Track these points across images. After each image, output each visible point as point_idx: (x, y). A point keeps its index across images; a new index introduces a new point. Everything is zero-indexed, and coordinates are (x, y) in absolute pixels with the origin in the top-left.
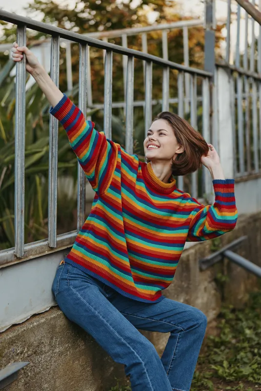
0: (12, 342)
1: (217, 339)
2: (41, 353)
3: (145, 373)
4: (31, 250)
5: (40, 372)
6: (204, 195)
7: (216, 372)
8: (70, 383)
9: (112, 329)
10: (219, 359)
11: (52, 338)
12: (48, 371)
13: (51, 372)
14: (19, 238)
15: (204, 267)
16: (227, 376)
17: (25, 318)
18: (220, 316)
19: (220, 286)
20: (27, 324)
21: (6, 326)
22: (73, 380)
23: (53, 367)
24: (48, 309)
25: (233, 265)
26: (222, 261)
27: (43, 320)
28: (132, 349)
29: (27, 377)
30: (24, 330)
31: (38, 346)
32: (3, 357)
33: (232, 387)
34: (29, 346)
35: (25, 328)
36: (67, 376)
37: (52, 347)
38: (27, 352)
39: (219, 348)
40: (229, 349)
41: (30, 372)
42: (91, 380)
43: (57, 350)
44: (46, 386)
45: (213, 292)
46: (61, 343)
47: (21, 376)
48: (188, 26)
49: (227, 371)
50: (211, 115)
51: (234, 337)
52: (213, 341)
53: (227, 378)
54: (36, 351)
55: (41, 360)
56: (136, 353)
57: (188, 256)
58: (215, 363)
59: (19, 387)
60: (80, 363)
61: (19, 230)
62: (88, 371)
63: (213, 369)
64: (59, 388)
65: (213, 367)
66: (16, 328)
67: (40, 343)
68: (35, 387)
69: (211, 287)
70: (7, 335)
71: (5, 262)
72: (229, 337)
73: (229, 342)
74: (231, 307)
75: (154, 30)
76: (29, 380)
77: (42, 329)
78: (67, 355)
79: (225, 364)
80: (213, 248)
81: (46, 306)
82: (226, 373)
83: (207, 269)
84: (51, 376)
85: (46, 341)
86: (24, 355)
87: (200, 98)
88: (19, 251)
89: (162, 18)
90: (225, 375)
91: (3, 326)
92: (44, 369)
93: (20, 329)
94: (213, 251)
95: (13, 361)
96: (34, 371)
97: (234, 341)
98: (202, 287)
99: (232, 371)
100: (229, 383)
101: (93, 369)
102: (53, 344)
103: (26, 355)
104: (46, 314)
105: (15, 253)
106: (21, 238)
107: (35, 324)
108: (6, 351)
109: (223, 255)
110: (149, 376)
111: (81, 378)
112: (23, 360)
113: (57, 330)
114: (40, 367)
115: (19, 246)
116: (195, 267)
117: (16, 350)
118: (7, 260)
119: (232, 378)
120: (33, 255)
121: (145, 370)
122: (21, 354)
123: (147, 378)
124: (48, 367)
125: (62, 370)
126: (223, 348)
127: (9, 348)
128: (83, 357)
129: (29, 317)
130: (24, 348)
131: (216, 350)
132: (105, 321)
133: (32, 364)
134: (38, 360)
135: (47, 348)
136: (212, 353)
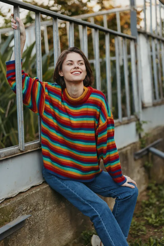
0: (20, 203)
1: (147, 202)
2: (38, 210)
3: (101, 221)
4: (29, 146)
5: (38, 222)
6: (135, 114)
7: (148, 221)
8: (57, 229)
9: (78, 196)
10: (149, 214)
11: (44, 201)
12: (43, 221)
13: (45, 222)
14: (21, 139)
15: (137, 158)
16: (155, 223)
17: (27, 189)
18: (148, 189)
19: (147, 170)
20: (29, 192)
21: (16, 194)
22: (59, 227)
23: (46, 219)
24: (41, 183)
25: (155, 157)
26: (147, 154)
27: (39, 190)
28: (92, 207)
29: (30, 225)
30: (27, 195)
31: (36, 206)
32: (15, 212)
33: (158, 230)
34: (30, 205)
35: (28, 194)
36: (55, 225)
37: (45, 206)
38: (29, 209)
39: (148, 207)
40: (155, 207)
41: (32, 222)
42: (70, 227)
43: (48, 208)
44: (42, 230)
45: (143, 173)
46: (50, 204)
47: (27, 224)
48: (119, 11)
49: (154, 220)
50: (136, 63)
51: (158, 201)
52: (145, 203)
53: (155, 225)
54: (35, 209)
55: (38, 215)
56: (95, 210)
57: (126, 151)
58: (147, 216)
59: (26, 231)
60: (63, 216)
61: (21, 133)
62: (68, 222)
63: (146, 220)
64: (50, 232)
65: (146, 218)
66: (22, 194)
67: (37, 204)
68: (36, 231)
69: (142, 170)
70: (17, 199)
71: (13, 153)
72: (154, 201)
73: (155, 204)
74: (155, 182)
75: (98, 15)
76: (32, 227)
77: (38, 195)
78: (54, 211)
79: (153, 216)
80: (142, 146)
81: (40, 181)
82: (153, 221)
83: (139, 159)
84: (45, 224)
85: (41, 202)
86: (28, 211)
87: (129, 56)
88: (21, 147)
89: (103, 8)
90: (153, 223)
91: (14, 193)
92: (40, 220)
93: (25, 195)
94: (142, 148)
95: (21, 215)
96: (34, 221)
97: (157, 203)
98: (136, 170)
99: (157, 220)
100: (156, 227)
101: (71, 221)
102: (45, 204)
103: (29, 211)
104: (40, 186)
105: (19, 148)
106: (22, 138)
107: (34, 192)
108: (17, 208)
109: (148, 150)
110: (104, 223)
111: (64, 226)
112: (27, 214)
113: (47, 196)
114: (38, 218)
115: (21, 144)
116: (131, 158)
117: (23, 208)
118: (14, 152)
119: (157, 225)
120: (30, 149)
121: (101, 220)
122: (26, 210)
123: (102, 224)
124: (43, 219)
125: (52, 221)
126: (151, 207)
127: (19, 206)
128: (64, 213)
129: (30, 188)
130: (28, 207)
131: (147, 208)
132: (74, 192)
133: (33, 217)
134: (36, 214)
135: (41, 207)
136: (145, 210)
